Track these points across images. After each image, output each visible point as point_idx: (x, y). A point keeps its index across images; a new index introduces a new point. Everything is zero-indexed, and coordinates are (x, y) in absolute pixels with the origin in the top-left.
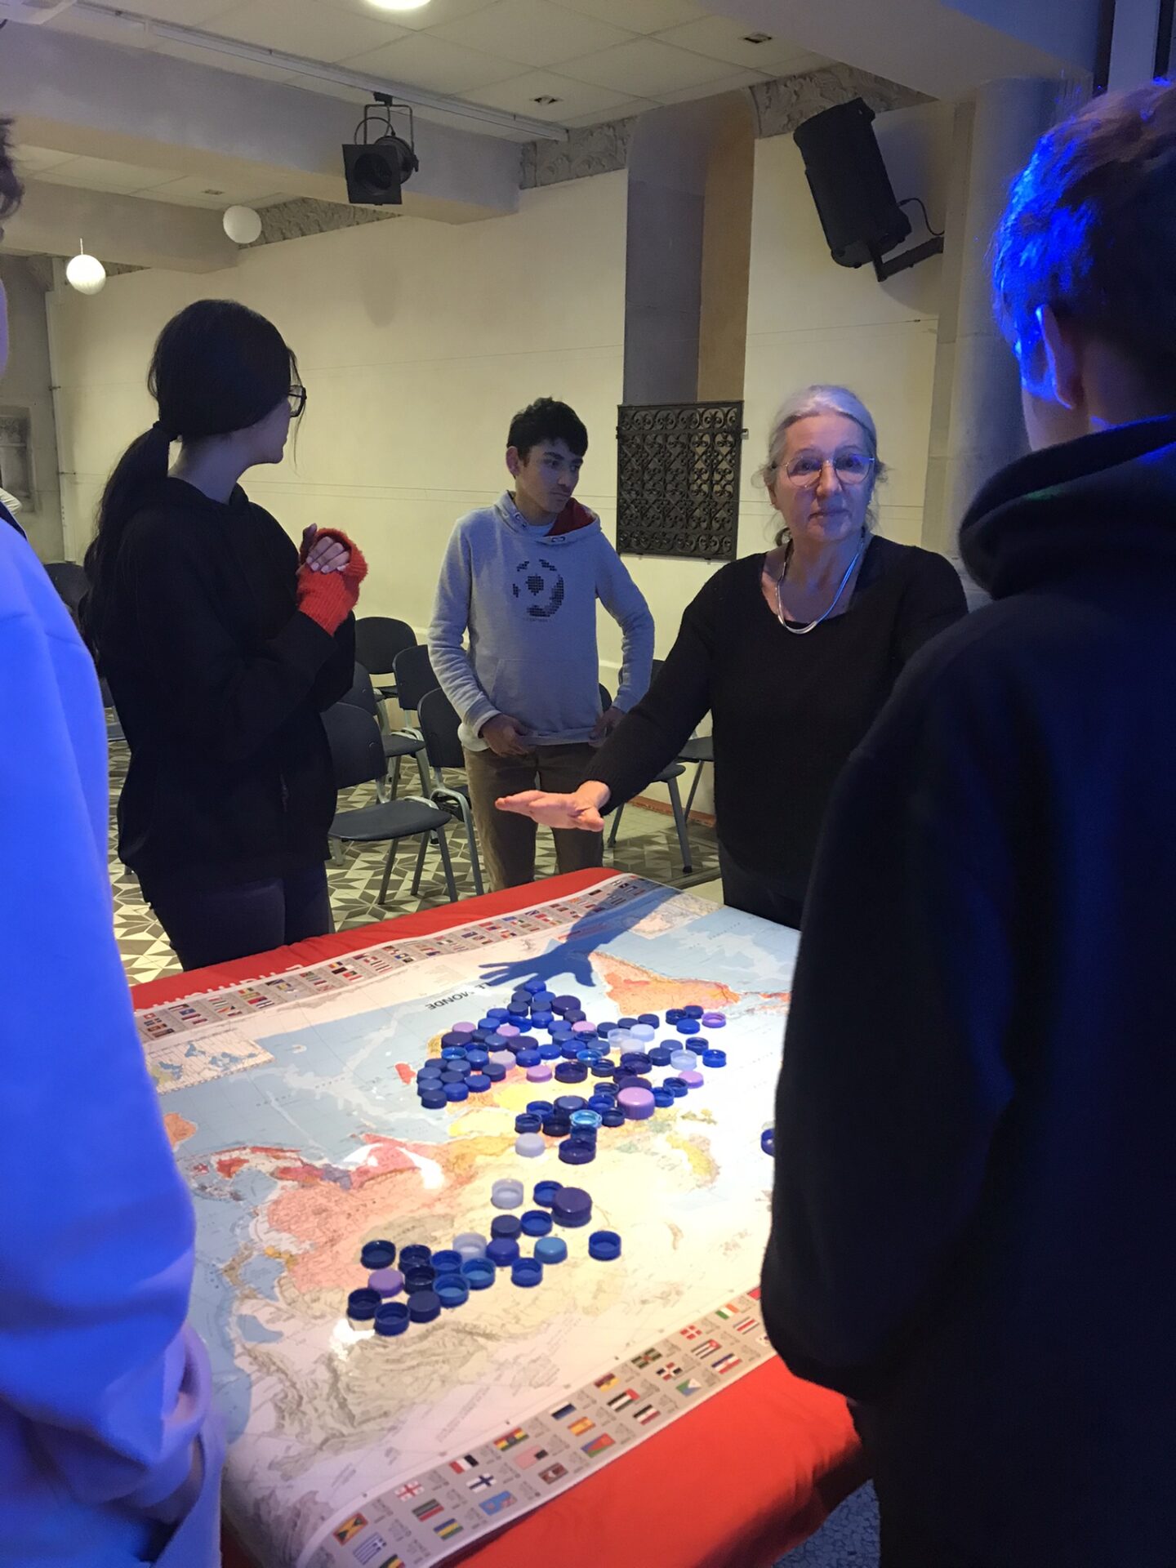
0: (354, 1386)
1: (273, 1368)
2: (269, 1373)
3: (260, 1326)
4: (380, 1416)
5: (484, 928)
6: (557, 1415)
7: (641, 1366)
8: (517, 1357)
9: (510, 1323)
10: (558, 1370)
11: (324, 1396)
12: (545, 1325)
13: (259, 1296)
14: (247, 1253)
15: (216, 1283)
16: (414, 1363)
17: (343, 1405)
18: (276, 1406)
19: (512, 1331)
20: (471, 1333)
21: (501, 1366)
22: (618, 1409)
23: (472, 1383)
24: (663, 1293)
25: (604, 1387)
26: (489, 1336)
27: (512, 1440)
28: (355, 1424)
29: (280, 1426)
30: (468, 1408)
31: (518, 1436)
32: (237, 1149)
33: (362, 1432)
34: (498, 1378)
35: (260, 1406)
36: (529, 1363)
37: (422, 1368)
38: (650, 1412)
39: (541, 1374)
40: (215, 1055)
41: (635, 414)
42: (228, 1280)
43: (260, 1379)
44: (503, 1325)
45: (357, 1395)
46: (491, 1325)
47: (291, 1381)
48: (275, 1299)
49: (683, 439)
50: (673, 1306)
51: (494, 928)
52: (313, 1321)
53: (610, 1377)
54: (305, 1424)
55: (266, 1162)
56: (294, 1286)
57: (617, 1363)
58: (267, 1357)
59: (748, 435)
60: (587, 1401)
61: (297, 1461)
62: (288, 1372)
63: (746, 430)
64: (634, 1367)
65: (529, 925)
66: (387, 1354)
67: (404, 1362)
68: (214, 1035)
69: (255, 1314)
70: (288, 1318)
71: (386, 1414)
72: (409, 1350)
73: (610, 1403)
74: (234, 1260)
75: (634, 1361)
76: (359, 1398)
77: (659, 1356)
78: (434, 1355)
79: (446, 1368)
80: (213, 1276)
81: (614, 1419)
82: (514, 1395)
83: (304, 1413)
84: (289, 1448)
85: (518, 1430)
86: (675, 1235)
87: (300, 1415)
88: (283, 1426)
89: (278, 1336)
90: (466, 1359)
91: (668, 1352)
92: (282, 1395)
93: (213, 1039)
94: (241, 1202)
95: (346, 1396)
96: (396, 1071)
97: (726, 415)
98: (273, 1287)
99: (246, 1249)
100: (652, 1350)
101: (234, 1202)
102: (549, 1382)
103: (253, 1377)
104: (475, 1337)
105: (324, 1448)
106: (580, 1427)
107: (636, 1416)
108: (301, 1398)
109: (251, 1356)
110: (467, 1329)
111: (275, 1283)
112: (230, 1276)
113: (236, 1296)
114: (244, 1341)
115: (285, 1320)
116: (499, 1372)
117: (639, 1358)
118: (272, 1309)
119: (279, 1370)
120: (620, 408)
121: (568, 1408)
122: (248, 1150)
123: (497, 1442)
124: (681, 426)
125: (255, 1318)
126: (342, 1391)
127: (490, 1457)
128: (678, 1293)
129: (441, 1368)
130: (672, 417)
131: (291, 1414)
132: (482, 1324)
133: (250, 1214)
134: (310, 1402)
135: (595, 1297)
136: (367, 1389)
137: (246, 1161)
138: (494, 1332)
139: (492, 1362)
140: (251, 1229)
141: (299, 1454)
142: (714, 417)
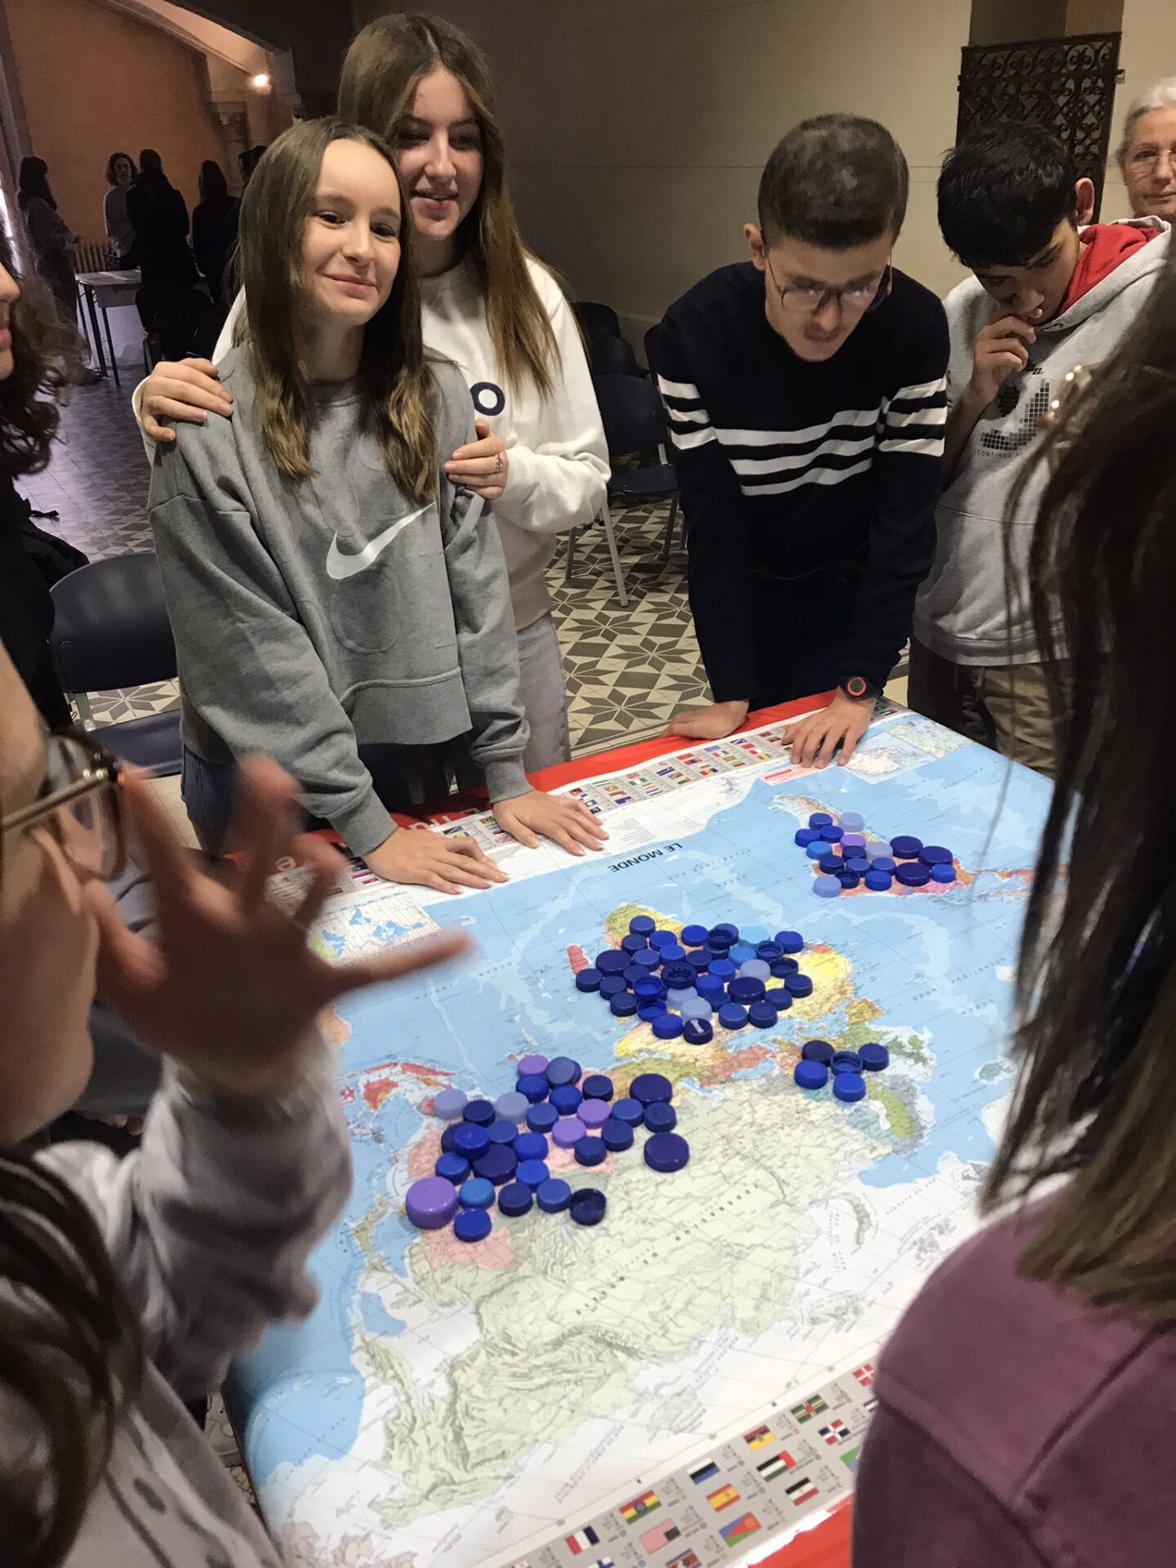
0: (473, 1409)
1: (390, 1373)
2: (384, 1380)
3: (383, 1310)
4: (497, 1458)
5: (682, 762)
6: (697, 1476)
7: (802, 1420)
8: (660, 1386)
9: (655, 1334)
10: (704, 1411)
11: (440, 1421)
12: (695, 1343)
13: (388, 1268)
14: (381, 1209)
15: (344, 1246)
16: (543, 1380)
17: (458, 1435)
18: (387, 1427)
19: (658, 1348)
20: (610, 1345)
21: (641, 1396)
22: (769, 1478)
23: (603, 1417)
24: (837, 1309)
25: (755, 1443)
26: (630, 1352)
27: (640, 1507)
28: (469, 1466)
29: (388, 1457)
30: (597, 1454)
31: (649, 1502)
32: (388, 1066)
33: (476, 1479)
34: (633, 1415)
35: (371, 1424)
36: (673, 1397)
37: (552, 1389)
38: (807, 1488)
39: (683, 1416)
40: (381, 924)
41: (982, 58)
42: (358, 1243)
43: (375, 1387)
44: (648, 1337)
45: (476, 1423)
46: (634, 1335)
47: (406, 1394)
48: (403, 1274)
49: (1039, 88)
50: (847, 1331)
51: (693, 762)
52: (441, 1309)
53: (764, 1430)
54: (415, 1460)
55: (416, 1089)
56: (426, 1257)
57: (772, 1412)
58: (386, 1357)
59: (1123, 79)
60: (734, 1461)
61: (400, 1508)
62: (405, 1381)
63: (1122, 71)
64: (793, 1419)
65: (734, 758)
66: (515, 1366)
67: (532, 1379)
68: (383, 898)
69: (381, 1294)
70: (415, 1303)
71: (503, 1455)
72: (540, 1361)
73: (760, 1468)
74: (366, 1218)
75: (794, 1411)
76: (478, 1427)
77: (824, 1407)
78: (566, 1371)
79: (578, 1390)
80: (343, 1238)
81: (762, 1491)
82: (650, 1440)
83: (414, 1443)
84: (393, 1488)
85: (650, 1494)
86: (861, 1222)
87: (411, 1445)
88: (391, 1457)
89: (398, 1327)
90: (602, 1380)
91: (836, 1403)
92: (393, 1414)
93: (380, 903)
94: (382, 1145)
95: (463, 1424)
96: (567, 956)
97: (1097, 52)
98: (403, 1258)
99: (381, 1204)
100: (817, 1398)
101: (374, 1145)
102: (692, 1426)
103: (368, 1383)
104: (615, 1351)
105: (431, 1496)
106: (720, 1499)
107: (790, 1491)
108: (414, 1420)
109: (368, 1352)
110: (607, 1338)
111: (406, 1253)
112: (360, 1239)
113: (364, 1265)
114: (364, 1329)
115: (410, 1306)
116: (636, 1405)
117: (799, 1408)
118: (400, 1289)
119: (396, 1377)
120: (964, 50)
121: (710, 1469)
122: (399, 1068)
123: (623, 1509)
124: (1040, 70)
125: (379, 1298)
126: (460, 1415)
127: (614, 1532)
128: (856, 1311)
129: (573, 1390)
130: (1029, 59)
131: (401, 1442)
132: (624, 1332)
133: (389, 1160)
134: (424, 1428)
135: (757, 1308)
136: (487, 1416)
137: (395, 1085)
138: (636, 1347)
139: (630, 1390)
140: (389, 1179)
141: (403, 1500)
142: (1082, 55)
